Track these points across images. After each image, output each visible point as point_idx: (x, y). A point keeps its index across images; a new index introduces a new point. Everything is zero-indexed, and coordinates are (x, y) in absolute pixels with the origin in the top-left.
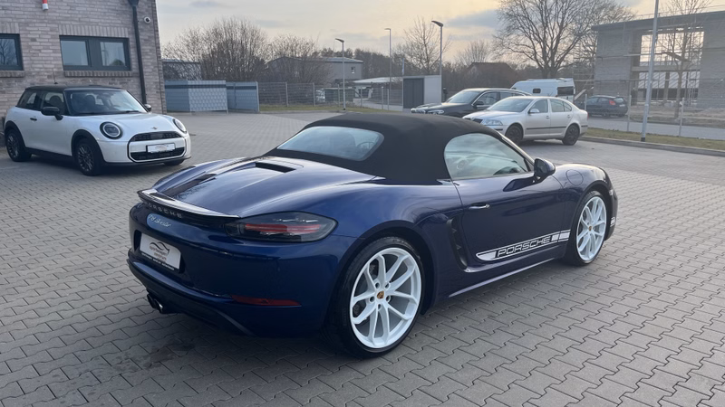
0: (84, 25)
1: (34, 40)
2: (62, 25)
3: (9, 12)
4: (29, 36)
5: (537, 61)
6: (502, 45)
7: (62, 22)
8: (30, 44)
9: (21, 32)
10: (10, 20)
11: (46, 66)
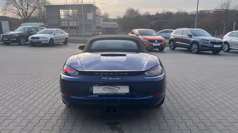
5: (21, 16)
6: (5, 9)
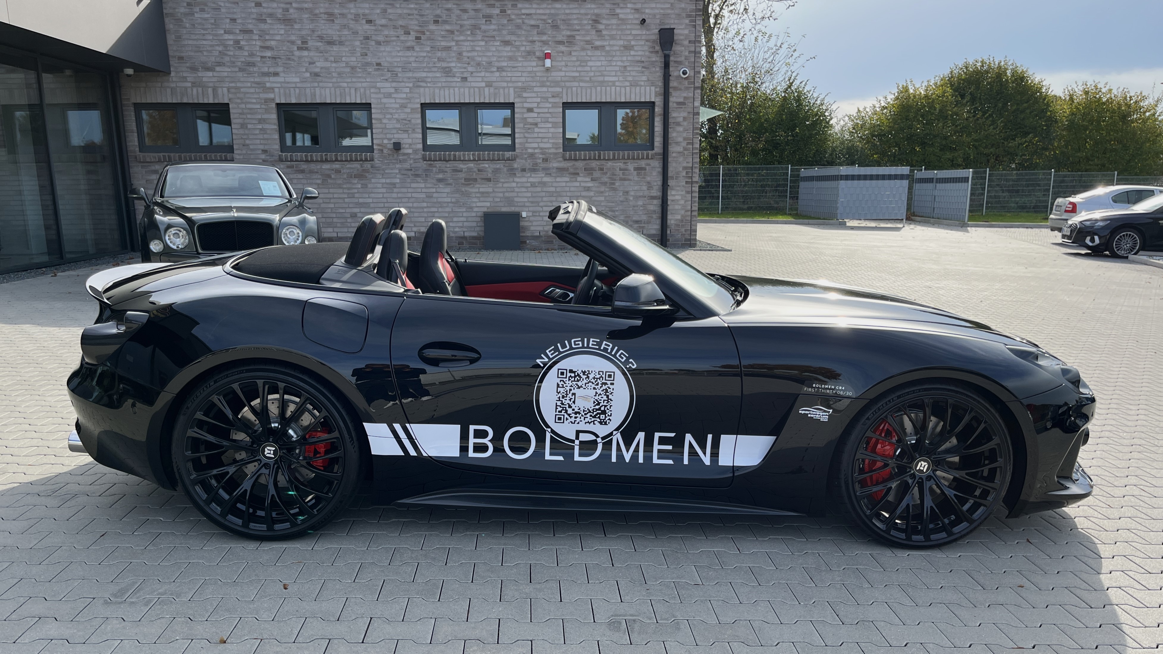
0: (596, 87)
1: (530, 110)
2: (568, 88)
3: (504, 74)
4: (526, 105)
7: (568, 84)
8: (525, 116)
9: (516, 101)
10: (505, 84)
11: (542, 145)
